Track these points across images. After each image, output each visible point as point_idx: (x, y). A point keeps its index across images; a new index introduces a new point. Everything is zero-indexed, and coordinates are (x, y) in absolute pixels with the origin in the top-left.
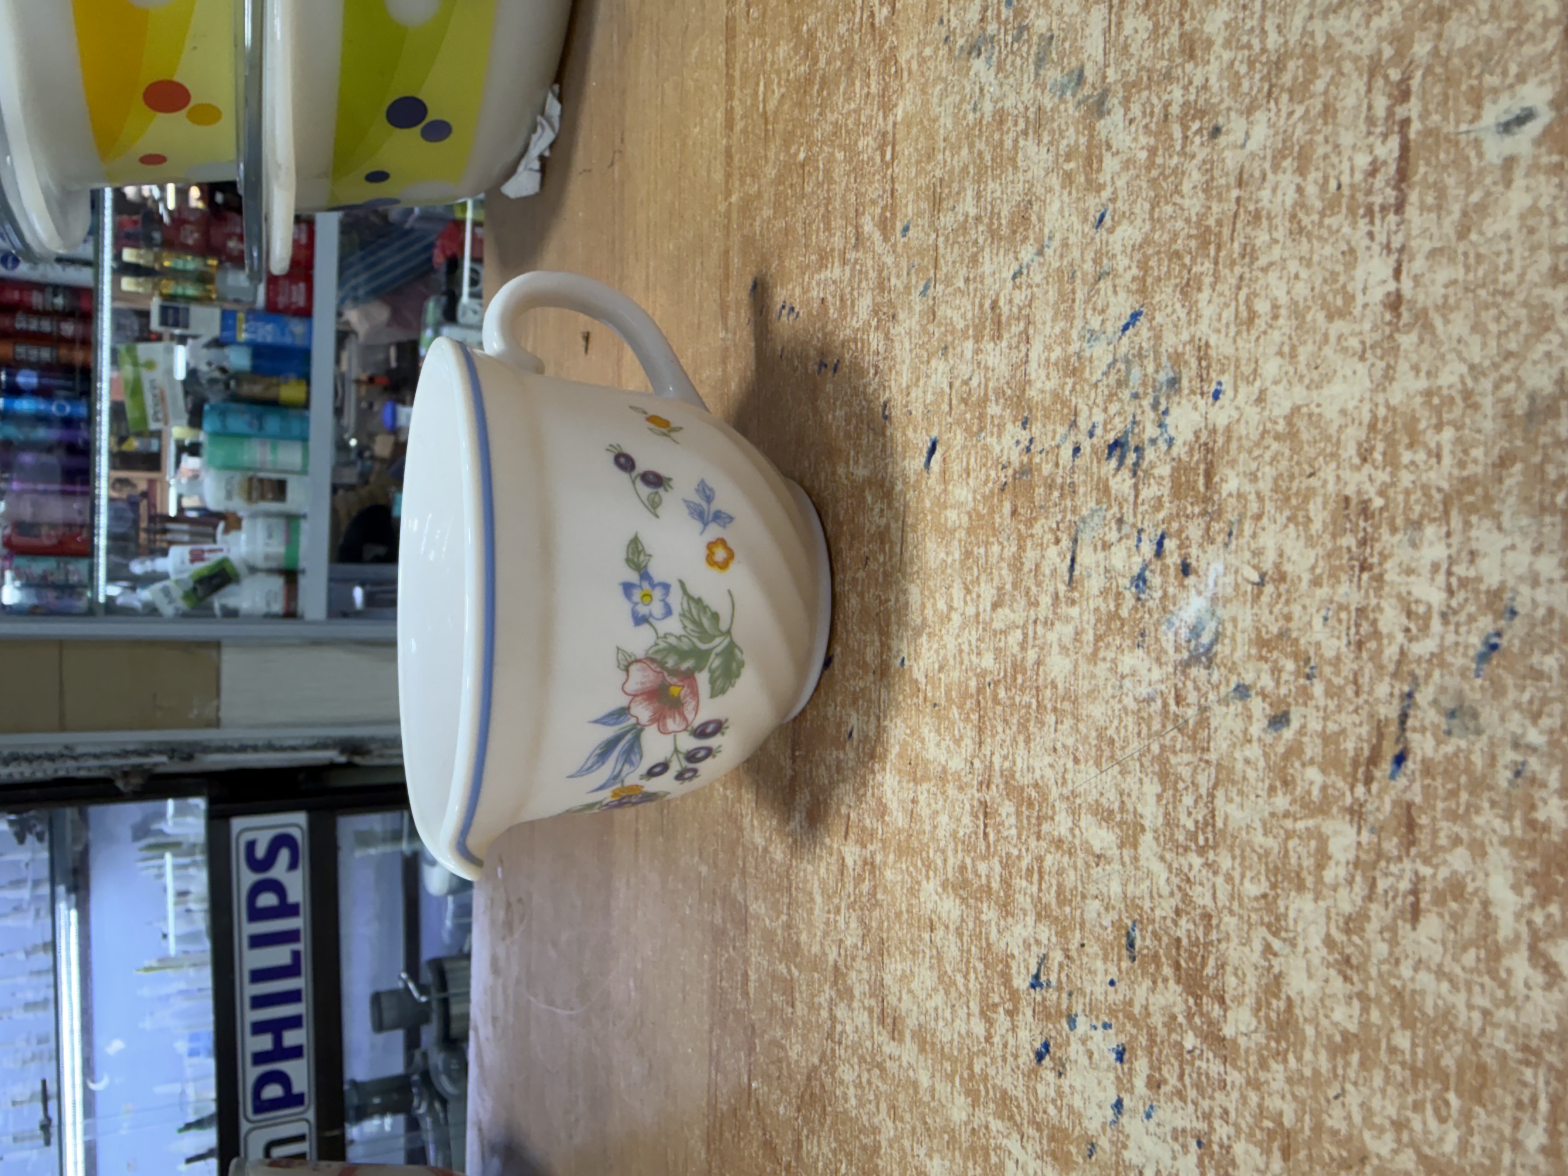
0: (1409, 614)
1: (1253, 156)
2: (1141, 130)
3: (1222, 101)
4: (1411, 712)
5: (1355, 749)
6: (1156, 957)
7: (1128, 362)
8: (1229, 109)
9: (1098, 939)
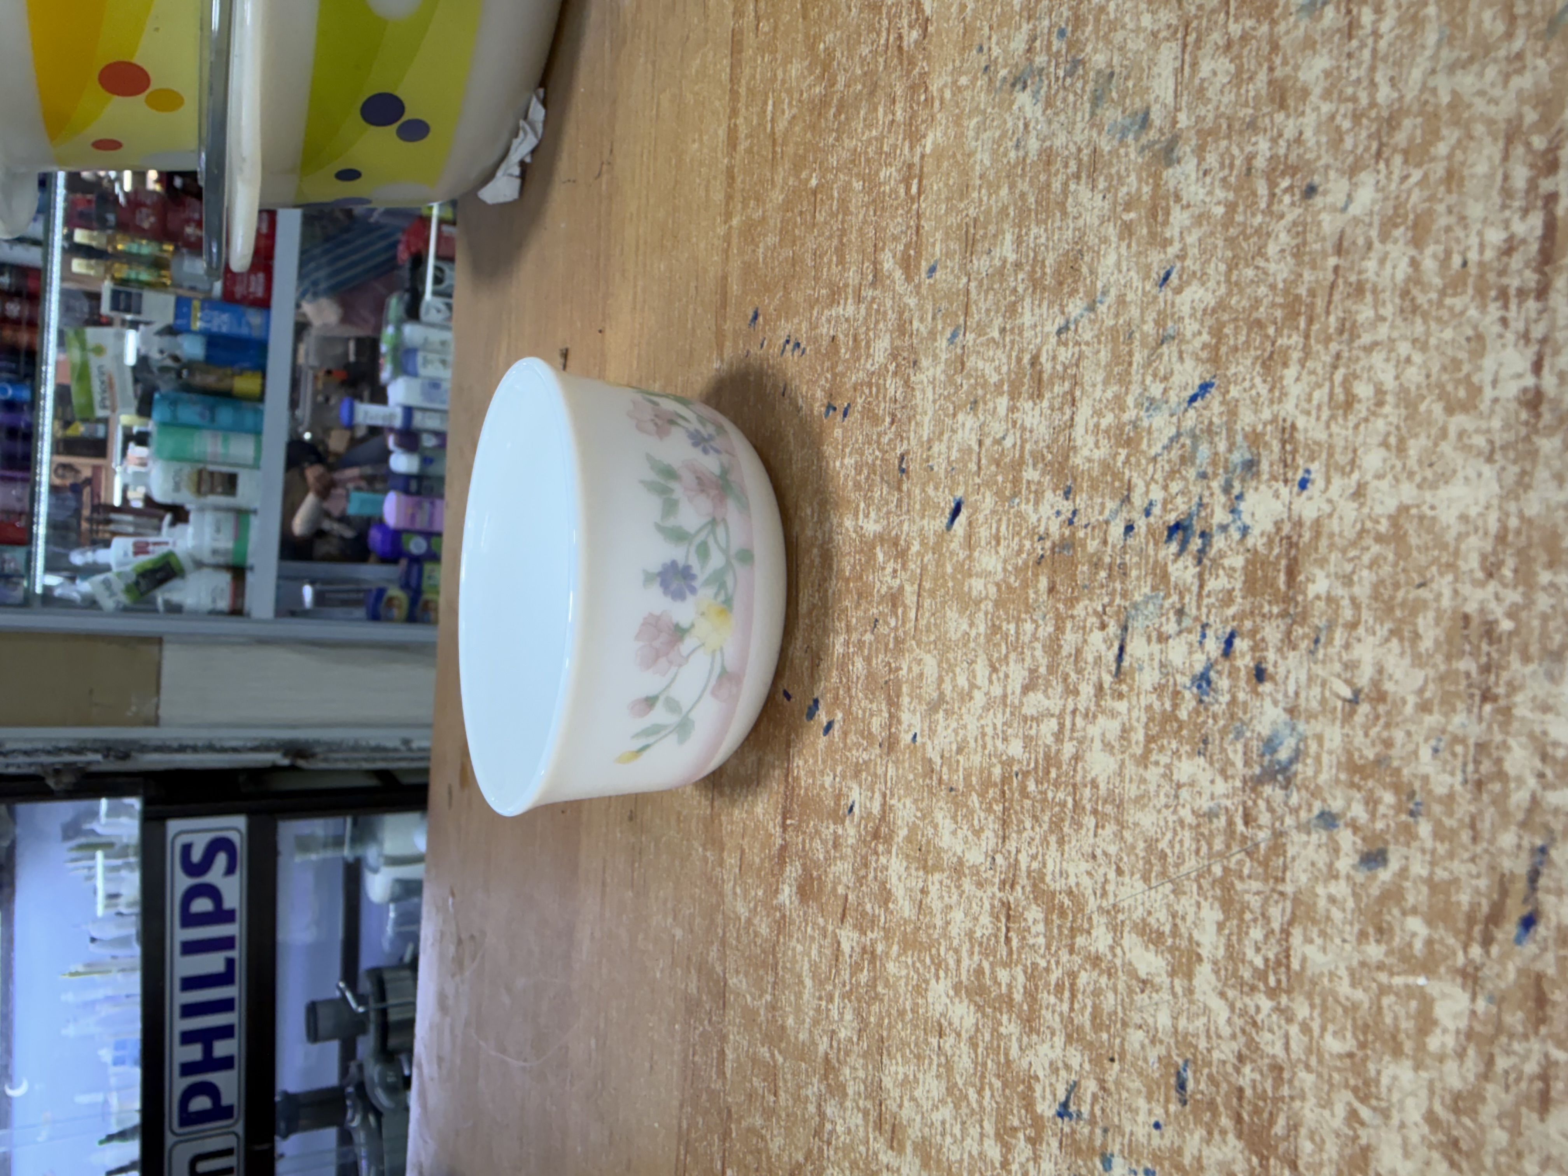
0: (1544, 757)
1: (1356, 221)
2: (1217, 183)
3: (1319, 157)
4: (1545, 871)
5: (1471, 904)
6: (1212, 1105)
7: (1194, 437)
8: (1327, 167)
9: (1140, 1074)
